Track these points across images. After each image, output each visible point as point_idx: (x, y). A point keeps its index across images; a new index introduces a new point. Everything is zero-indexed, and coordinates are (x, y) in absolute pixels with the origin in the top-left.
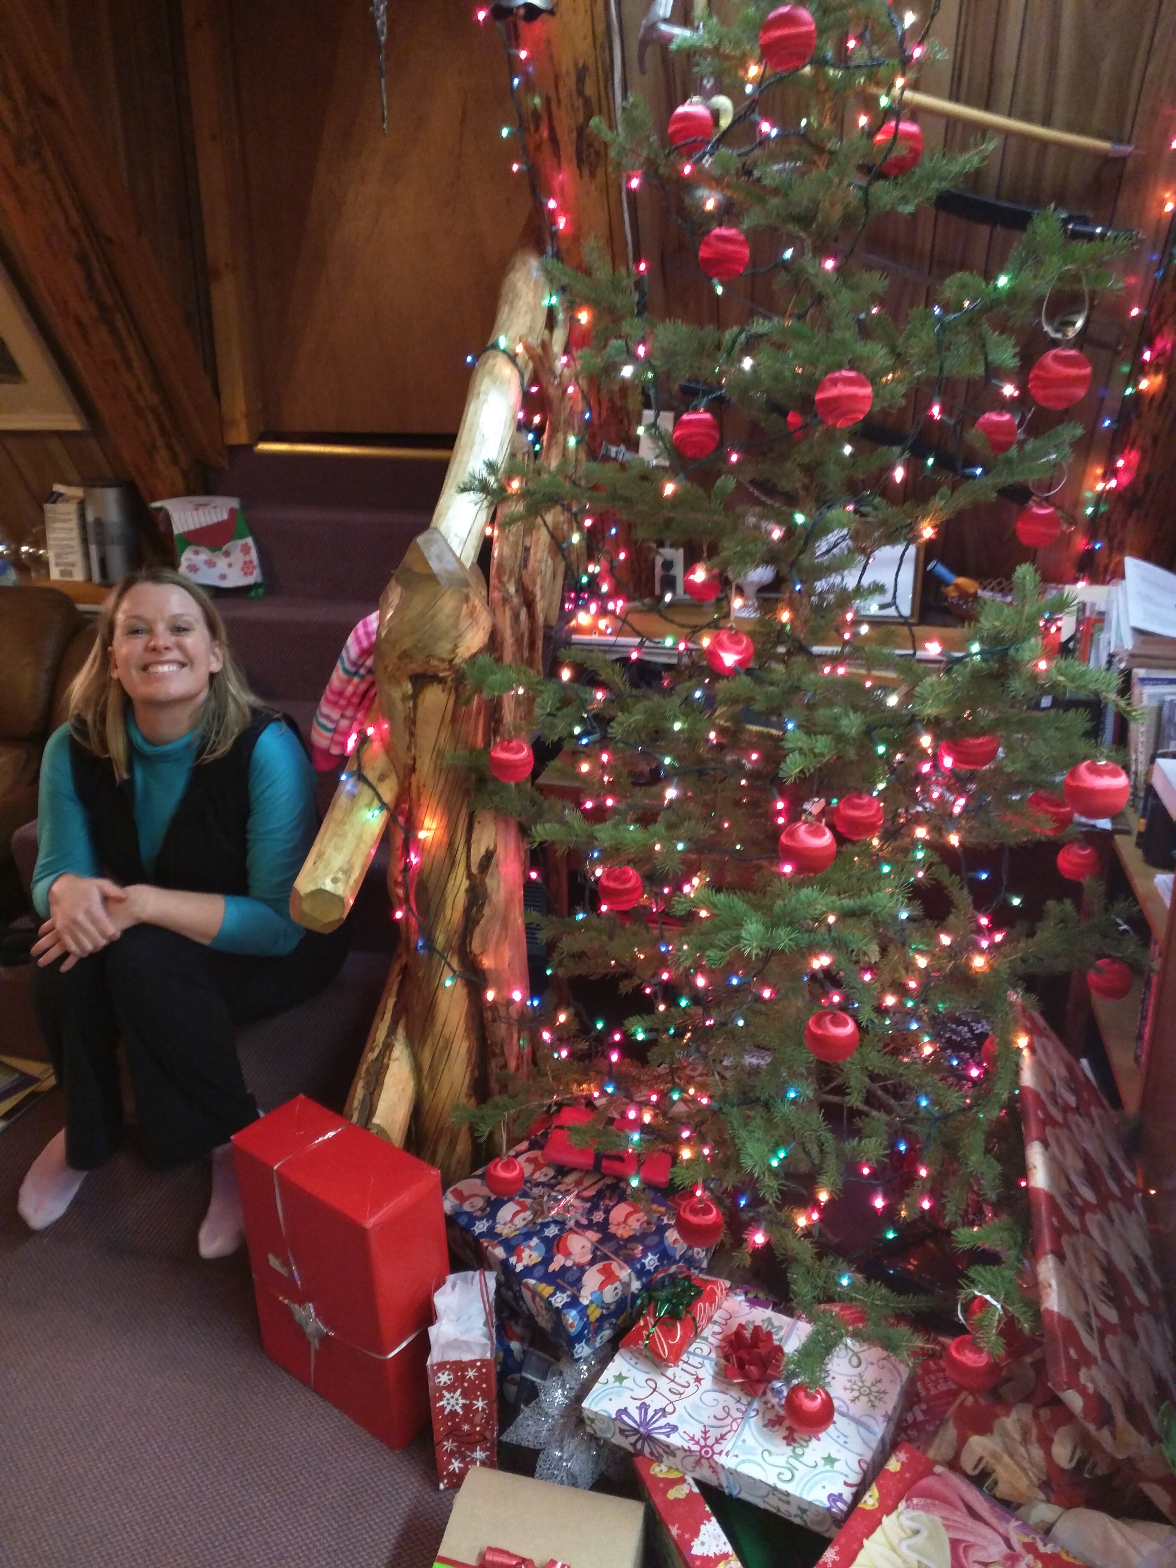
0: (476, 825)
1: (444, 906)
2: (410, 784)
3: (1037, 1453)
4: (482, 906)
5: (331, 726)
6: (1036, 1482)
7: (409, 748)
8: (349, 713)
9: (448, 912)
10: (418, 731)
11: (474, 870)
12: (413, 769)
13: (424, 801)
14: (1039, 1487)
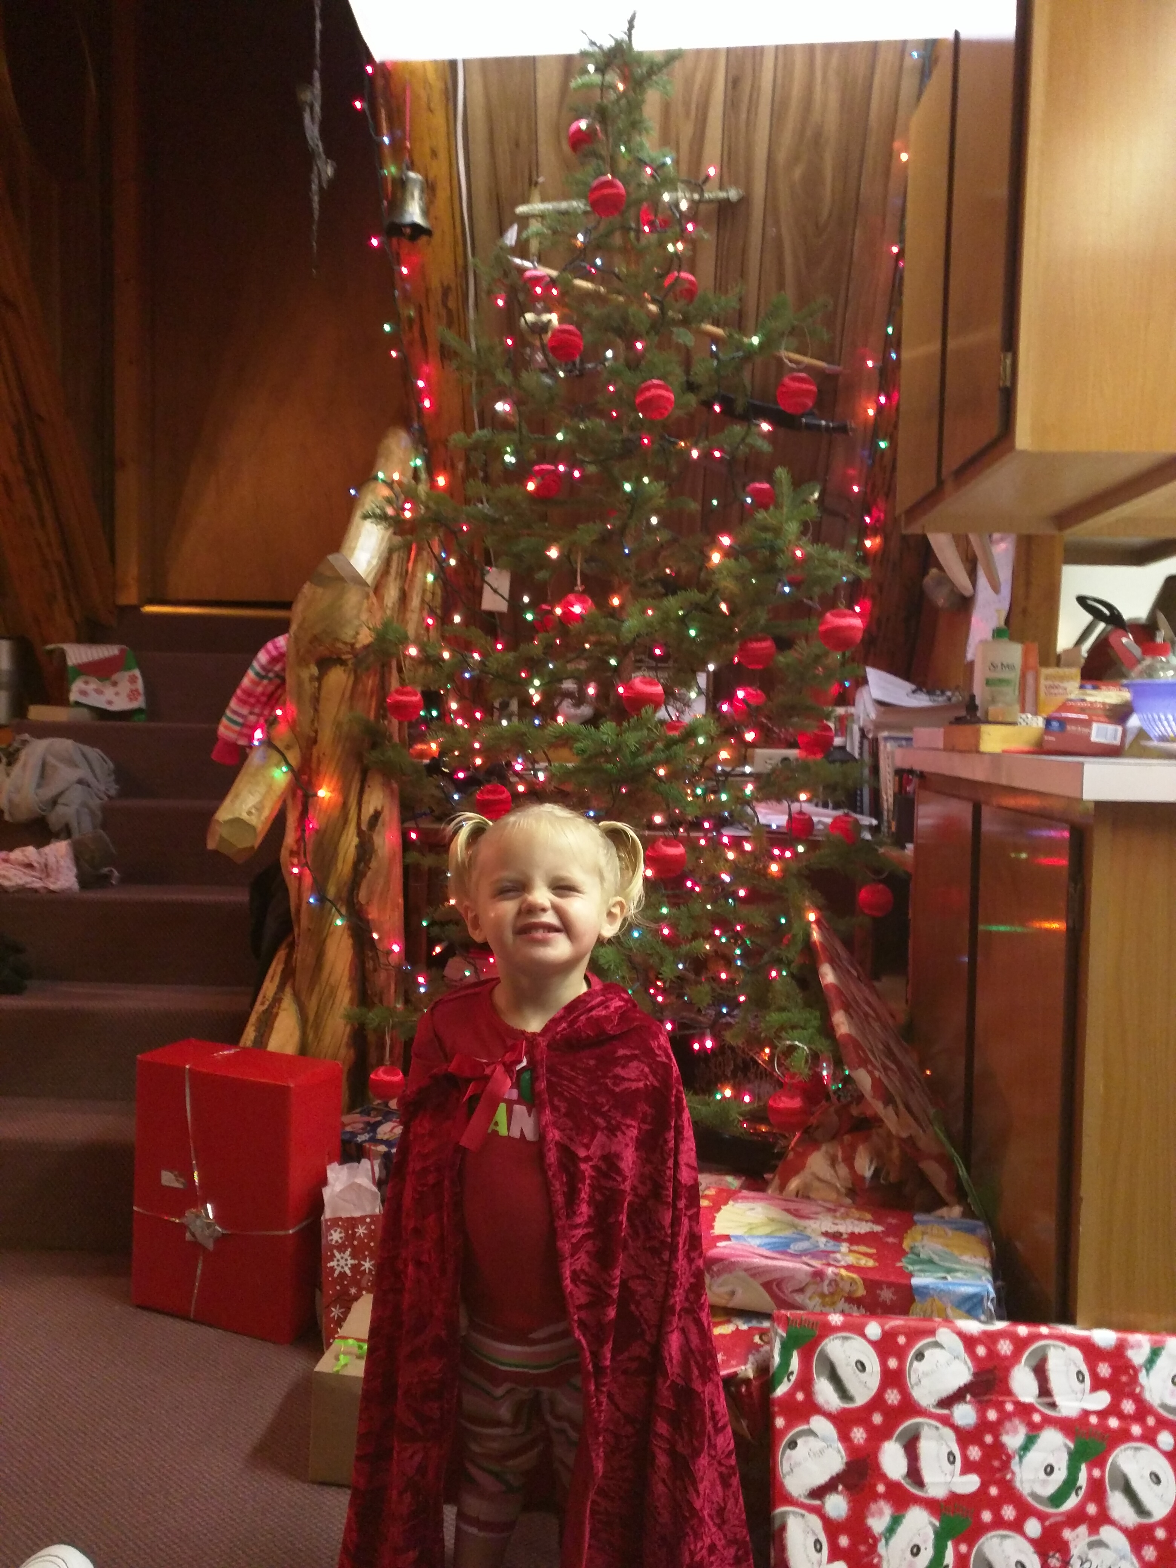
0: (367, 790)
1: (336, 860)
2: (311, 754)
3: (843, 1170)
4: (370, 860)
5: (240, 720)
6: (843, 1190)
7: (313, 721)
8: (257, 710)
9: (340, 865)
10: (321, 708)
11: (364, 827)
12: (315, 741)
13: (323, 768)
14: (847, 1195)
